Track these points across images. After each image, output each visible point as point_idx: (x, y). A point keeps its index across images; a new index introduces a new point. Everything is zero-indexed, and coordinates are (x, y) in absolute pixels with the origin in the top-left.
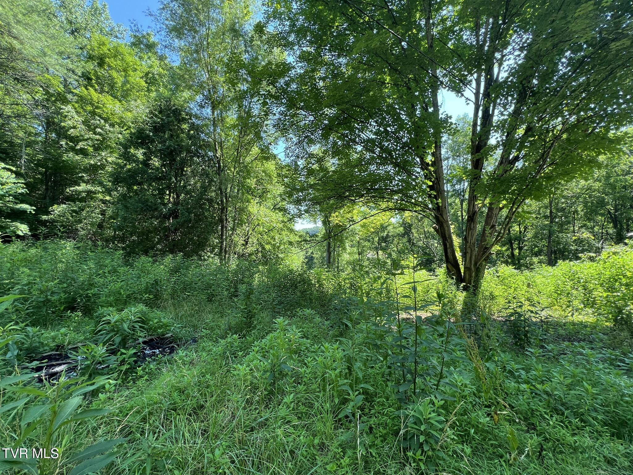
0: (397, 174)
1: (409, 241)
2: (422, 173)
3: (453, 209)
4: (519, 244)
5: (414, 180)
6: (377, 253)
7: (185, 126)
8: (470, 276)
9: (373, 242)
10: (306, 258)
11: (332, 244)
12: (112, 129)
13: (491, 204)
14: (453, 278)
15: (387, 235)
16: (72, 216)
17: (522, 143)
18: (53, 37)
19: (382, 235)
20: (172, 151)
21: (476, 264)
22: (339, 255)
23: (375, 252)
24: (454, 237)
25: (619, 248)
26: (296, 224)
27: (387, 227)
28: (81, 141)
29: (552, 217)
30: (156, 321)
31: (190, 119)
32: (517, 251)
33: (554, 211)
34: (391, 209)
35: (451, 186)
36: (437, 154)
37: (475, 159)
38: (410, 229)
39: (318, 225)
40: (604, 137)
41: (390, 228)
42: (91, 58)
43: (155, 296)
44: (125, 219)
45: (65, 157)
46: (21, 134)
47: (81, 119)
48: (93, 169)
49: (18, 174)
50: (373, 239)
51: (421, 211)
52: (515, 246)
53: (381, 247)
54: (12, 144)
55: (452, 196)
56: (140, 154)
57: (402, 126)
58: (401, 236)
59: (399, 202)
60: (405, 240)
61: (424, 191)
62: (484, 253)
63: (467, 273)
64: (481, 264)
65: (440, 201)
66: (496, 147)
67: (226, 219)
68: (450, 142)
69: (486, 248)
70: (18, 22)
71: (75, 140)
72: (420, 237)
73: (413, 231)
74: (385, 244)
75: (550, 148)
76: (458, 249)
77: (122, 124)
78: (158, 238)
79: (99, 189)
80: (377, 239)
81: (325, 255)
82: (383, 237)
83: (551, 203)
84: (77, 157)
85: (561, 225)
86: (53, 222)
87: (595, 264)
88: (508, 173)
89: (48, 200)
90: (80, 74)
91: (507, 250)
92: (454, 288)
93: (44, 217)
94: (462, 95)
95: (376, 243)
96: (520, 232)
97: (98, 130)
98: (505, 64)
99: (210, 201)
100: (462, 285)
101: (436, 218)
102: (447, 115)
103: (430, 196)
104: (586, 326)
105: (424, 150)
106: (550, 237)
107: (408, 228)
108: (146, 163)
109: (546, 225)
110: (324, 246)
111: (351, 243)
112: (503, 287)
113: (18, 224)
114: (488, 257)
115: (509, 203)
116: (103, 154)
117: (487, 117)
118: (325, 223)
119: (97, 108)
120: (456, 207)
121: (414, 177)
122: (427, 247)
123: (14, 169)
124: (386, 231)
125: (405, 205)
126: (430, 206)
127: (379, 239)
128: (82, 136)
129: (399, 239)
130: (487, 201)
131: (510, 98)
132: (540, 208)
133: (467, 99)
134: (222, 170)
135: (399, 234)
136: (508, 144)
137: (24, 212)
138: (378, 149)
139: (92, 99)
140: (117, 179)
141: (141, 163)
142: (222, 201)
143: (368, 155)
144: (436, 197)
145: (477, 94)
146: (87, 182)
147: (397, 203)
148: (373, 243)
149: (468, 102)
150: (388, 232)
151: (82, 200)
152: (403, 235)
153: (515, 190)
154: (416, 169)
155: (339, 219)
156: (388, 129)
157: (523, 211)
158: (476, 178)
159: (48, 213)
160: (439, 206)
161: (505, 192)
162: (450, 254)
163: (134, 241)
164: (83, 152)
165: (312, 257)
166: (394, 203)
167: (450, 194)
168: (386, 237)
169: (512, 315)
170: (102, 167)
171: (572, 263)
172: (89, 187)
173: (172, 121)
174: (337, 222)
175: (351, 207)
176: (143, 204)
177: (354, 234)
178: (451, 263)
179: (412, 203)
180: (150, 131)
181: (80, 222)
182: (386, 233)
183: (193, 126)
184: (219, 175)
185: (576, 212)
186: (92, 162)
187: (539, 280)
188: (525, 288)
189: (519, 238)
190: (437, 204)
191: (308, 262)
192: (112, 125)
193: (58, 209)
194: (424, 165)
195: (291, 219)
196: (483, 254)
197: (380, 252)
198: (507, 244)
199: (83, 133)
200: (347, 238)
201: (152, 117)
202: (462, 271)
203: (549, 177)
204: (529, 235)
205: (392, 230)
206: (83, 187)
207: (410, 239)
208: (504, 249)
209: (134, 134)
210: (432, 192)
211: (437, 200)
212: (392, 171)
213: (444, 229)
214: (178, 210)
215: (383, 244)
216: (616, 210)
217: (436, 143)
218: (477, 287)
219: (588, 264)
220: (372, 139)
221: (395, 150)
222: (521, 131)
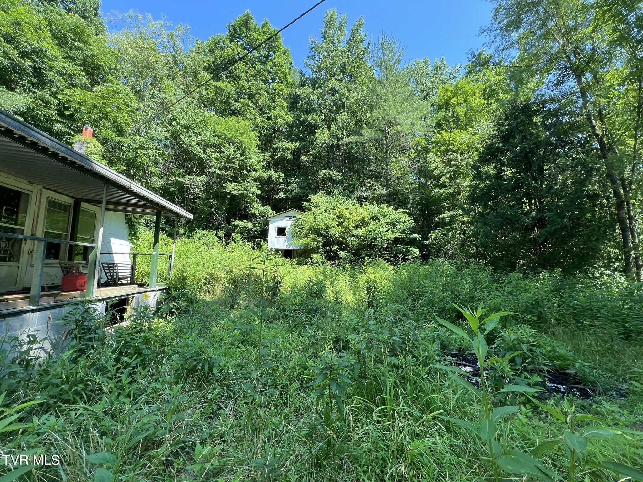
7: (537, 119)
12: (462, 157)
16: (443, 239)
18: (416, 109)
20: (527, 154)
28: (441, 177)
30: (549, 349)
31: (544, 107)
42: (440, 108)
43: (539, 318)
44: (486, 236)
45: (433, 194)
46: (407, 186)
47: (439, 160)
48: (452, 197)
49: (409, 214)
54: (403, 194)
56: (490, 169)
67: (630, 218)
70: (399, 113)
71: (438, 178)
77: (470, 148)
78: (523, 253)
79: (460, 212)
84: (441, 191)
86: (431, 245)
89: (426, 229)
90: (434, 125)
93: (426, 242)
97: (453, 163)
99: (594, 197)
108: (499, 176)
113: (414, 249)
116: (459, 181)
119: (449, 145)
123: (407, 211)
128: (441, 172)
134: (609, 150)
137: (415, 239)
139: (444, 140)
140: (473, 199)
141: (494, 178)
142: (617, 193)
146: (449, 210)
151: (448, 224)
159: (427, 239)
163: (495, 256)
164: (444, 186)
170: (459, 193)
172: (452, 212)
173: (522, 121)
176: (502, 218)
180: (499, 143)
181: (448, 243)
183: (550, 114)
184: (605, 158)
186: (452, 191)
192: (462, 154)
193: (433, 234)
199: (442, 170)
201: (499, 128)
206: (446, 214)
209: (483, 152)
214: (545, 218)
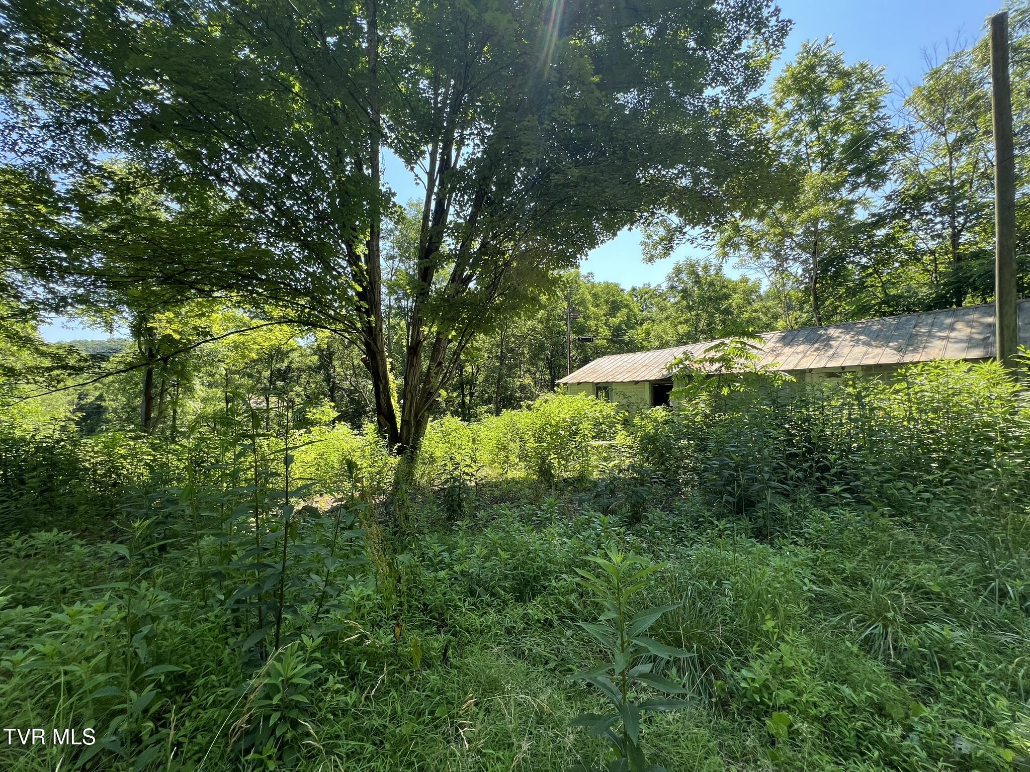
0: (306, 261)
1: (328, 379)
2: (349, 269)
3: (396, 334)
4: (470, 389)
5: (335, 278)
6: (267, 399)
8: (409, 433)
9: (259, 378)
10: (80, 408)
11: (157, 380)
13: (438, 333)
14: (385, 438)
15: (288, 367)
17: (477, 261)
19: (278, 366)
21: (416, 415)
22: (174, 403)
23: (262, 398)
24: (391, 377)
25: (550, 396)
26: (42, 327)
27: (288, 352)
29: (501, 358)
32: (468, 398)
33: (505, 351)
34: (291, 321)
35: (395, 299)
36: (372, 246)
37: (422, 266)
38: (330, 359)
39: (116, 335)
40: (545, 275)
41: (294, 355)
50: (259, 372)
51: (344, 331)
52: (467, 392)
53: (275, 388)
55: (396, 315)
57: (319, 181)
58: (313, 370)
59: (307, 310)
60: (320, 377)
61: (349, 300)
62: (428, 399)
63: (405, 428)
64: (423, 414)
65: (373, 318)
66: (449, 257)
68: (397, 233)
69: (430, 393)
72: (346, 375)
73: (336, 363)
74: (282, 383)
75: (501, 275)
76: (396, 395)
80: (267, 374)
81: (138, 401)
82: (279, 370)
83: (502, 340)
85: (510, 368)
87: (530, 413)
88: (459, 295)
91: (457, 397)
92: (385, 452)
94: (412, 169)
95: (265, 381)
96: (473, 374)
98: (464, 150)
100: (396, 447)
101: (367, 344)
102: (390, 189)
103: (358, 309)
104: (517, 483)
105: (355, 234)
106: (499, 381)
107: (326, 356)
109: (495, 367)
110: (137, 384)
111: (210, 379)
112: (447, 445)
114: (431, 405)
115: (458, 335)
117: (441, 212)
118: (138, 330)
120: (400, 332)
121: (334, 273)
122: (356, 390)
124: (286, 361)
125: (317, 316)
126: (359, 325)
127: (271, 374)
129: (310, 376)
130: (435, 329)
131: (466, 197)
132: (493, 346)
133: (417, 176)
135: (310, 367)
136: (462, 257)
138: (272, 207)
143: (251, 214)
144: (368, 313)
145: (430, 174)
147: (302, 311)
148: (259, 381)
149: (418, 181)
150: (291, 362)
152: (317, 369)
153: (465, 319)
154: (340, 261)
155: (174, 327)
156: (294, 177)
157: (472, 347)
158: (423, 294)
160: (371, 327)
161: (453, 320)
162: (383, 401)
165: (100, 406)
166: (297, 311)
167: (393, 311)
168: (285, 371)
169: (447, 481)
171: (513, 412)
174: (169, 332)
175: (204, 306)
177: (213, 360)
178: (384, 415)
179: (330, 316)
182: (286, 364)
185: (523, 353)
187: (484, 433)
188: (470, 444)
189: (471, 382)
190: (369, 322)
191: (84, 419)
194: (353, 259)
195: (23, 313)
196: (426, 401)
197: (273, 399)
198: (458, 388)
200: (197, 368)
202: (399, 426)
203: (497, 309)
204: (481, 378)
205: (297, 359)
207: (329, 375)
208: (455, 395)
210: (362, 302)
211: (369, 316)
212: (297, 254)
213: (377, 363)
215: (280, 384)
216: (552, 356)
217: (372, 227)
218: (416, 447)
219: (526, 412)
220: (259, 185)
221: (305, 219)
222: (476, 245)
